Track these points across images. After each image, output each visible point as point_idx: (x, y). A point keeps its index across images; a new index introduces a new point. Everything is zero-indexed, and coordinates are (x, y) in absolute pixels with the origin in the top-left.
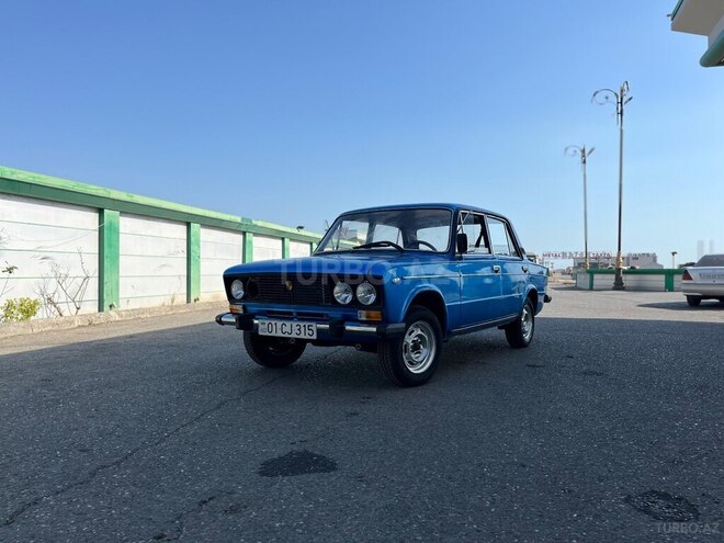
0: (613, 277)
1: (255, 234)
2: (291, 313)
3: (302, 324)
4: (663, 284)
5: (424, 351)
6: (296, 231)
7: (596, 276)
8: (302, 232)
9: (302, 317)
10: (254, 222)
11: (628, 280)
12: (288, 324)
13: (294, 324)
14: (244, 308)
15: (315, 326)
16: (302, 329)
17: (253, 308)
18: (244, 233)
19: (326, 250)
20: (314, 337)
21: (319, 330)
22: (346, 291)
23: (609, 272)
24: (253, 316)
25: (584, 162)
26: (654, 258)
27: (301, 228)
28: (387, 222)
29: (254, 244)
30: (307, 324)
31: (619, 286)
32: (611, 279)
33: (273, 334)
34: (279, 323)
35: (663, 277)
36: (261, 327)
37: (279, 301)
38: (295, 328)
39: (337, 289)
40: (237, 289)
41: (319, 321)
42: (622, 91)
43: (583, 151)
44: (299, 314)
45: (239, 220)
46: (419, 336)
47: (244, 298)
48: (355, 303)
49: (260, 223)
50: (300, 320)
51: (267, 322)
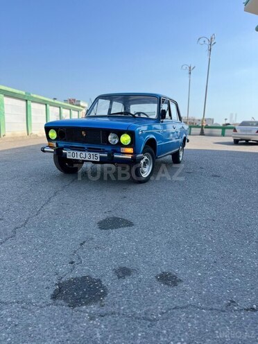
0: (200, 129)
1: (32, 102)
2: (84, 148)
3: (91, 153)
4: (220, 133)
5: (147, 166)
6: (52, 101)
7: (192, 129)
8: (56, 101)
9: (90, 150)
10: (32, 95)
11: (206, 131)
12: (84, 153)
13: (87, 153)
14: (57, 144)
15: (99, 155)
16: (92, 156)
17: (61, 144)
18: (26, 101)
19: (91, 115)
20: (98, 160)
21: (101, 157)
22: (114, 138)
23: (198, 127)
24: (62, 148)
25: (190, 73)
26: (213, 120)
27: (55, 99)
28: (118, 101)
29: (32, 107)
30: (94, 154)
31: (202, 134)
32: (199, 130)
33: (75, 158)
34: (79, 153)
35: (220, 130)
36: (68, 154)
37: (76, 141)
38: (88, 156)
39: (110, 137)
40: (53, 134)
41: (101, 152)
42: (211, 39)
43: (190, 68)
44: (88, 148)
45: (24, 93)
46: (146, 160)
47: (56, 139)
48: (120, 144)
49: (35, 96)
50: (89, 151)
51: (72, 152)
